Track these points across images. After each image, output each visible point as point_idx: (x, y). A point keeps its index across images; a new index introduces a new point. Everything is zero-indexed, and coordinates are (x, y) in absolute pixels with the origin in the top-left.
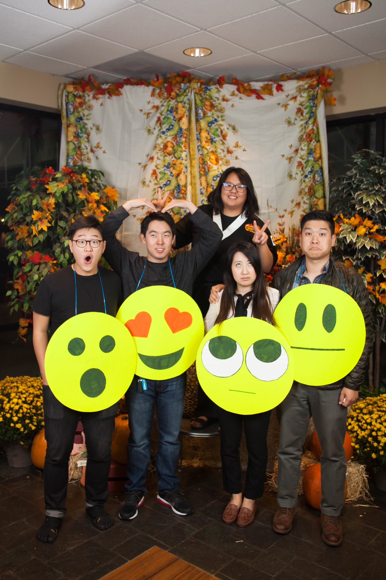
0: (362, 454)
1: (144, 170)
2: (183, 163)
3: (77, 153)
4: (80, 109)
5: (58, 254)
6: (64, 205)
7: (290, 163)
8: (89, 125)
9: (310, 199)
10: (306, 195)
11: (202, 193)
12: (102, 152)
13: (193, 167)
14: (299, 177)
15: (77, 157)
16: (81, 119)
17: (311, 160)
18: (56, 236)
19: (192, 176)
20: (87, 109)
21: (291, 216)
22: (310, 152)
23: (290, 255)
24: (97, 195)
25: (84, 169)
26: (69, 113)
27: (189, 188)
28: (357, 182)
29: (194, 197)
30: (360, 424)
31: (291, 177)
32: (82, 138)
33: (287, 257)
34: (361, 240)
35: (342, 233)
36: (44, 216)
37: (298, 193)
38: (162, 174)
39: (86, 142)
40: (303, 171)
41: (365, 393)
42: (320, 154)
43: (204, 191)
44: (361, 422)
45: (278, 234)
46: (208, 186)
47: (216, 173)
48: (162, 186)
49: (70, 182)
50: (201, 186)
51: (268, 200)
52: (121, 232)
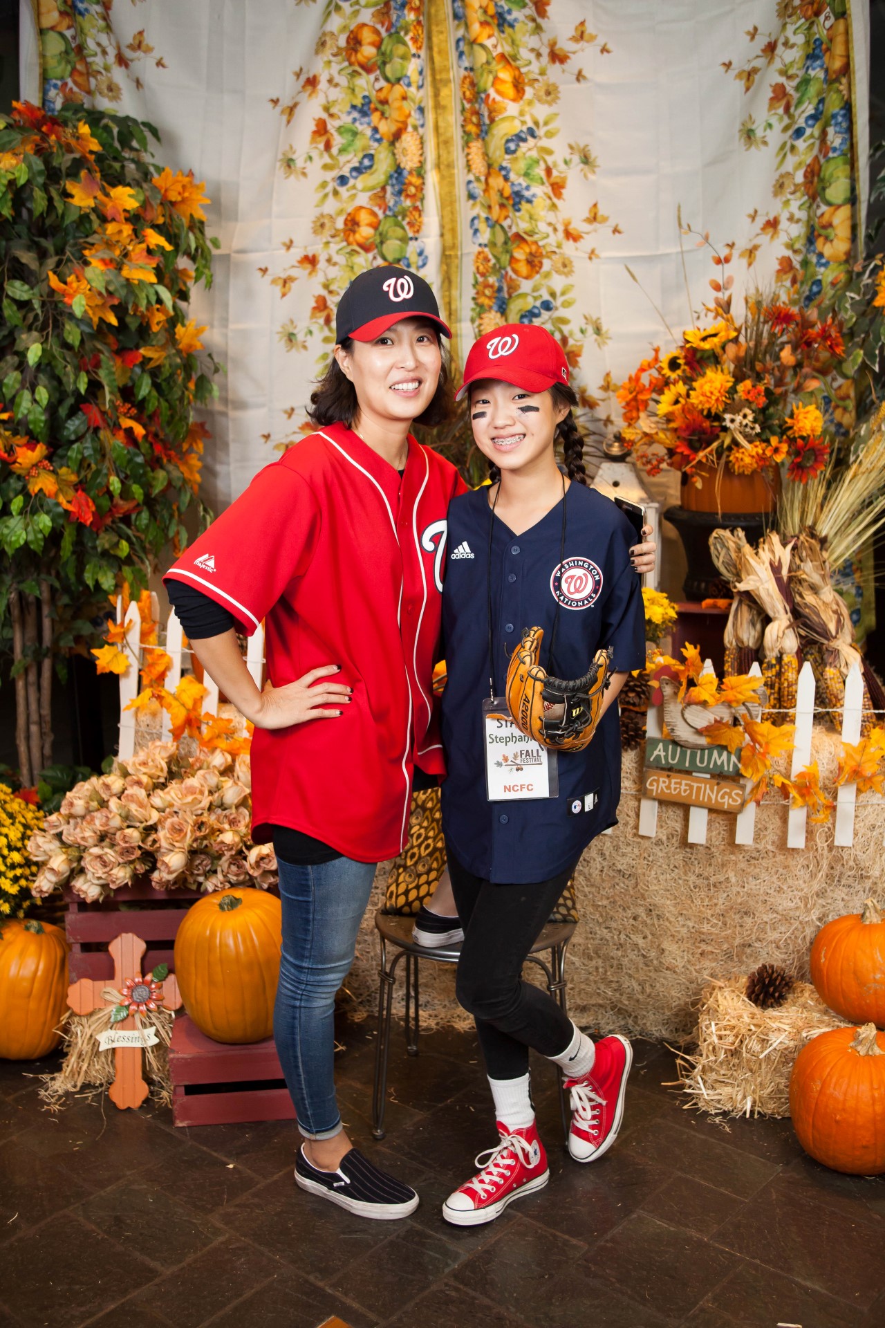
1: (289, 122)
2: (409, 94)
3: (74, 70)
5: (13, 392)
7: (748, 89)
9: (810, 207)
10: (798, 194)
11: (471, 196)
12: (154, 62)
13: (444, 108)
14: (776, 137)
15: (75, 82)
17: (816, 78)
19: (441, 139)
21: (750, 265)
22: (815, 52)
23: (748, 383)
24: (130, 196)
25: (95, 118)
27: (432, 178)
29: (449, 208)
31: (749, 137)
32: (87, 15)
33: (740, 387)
37: (772, 189)
38: (345, 135)
39: (100, 30)
40: (791, 116)
42: (844, 60)
43: (478, 189)
45: (711, 315)
46: (491, 170)
47: (516, 127)
48: (348, 175)
49: (39, 151)
50: (469, 171)
51: (679, 207)
52: (225, 322)
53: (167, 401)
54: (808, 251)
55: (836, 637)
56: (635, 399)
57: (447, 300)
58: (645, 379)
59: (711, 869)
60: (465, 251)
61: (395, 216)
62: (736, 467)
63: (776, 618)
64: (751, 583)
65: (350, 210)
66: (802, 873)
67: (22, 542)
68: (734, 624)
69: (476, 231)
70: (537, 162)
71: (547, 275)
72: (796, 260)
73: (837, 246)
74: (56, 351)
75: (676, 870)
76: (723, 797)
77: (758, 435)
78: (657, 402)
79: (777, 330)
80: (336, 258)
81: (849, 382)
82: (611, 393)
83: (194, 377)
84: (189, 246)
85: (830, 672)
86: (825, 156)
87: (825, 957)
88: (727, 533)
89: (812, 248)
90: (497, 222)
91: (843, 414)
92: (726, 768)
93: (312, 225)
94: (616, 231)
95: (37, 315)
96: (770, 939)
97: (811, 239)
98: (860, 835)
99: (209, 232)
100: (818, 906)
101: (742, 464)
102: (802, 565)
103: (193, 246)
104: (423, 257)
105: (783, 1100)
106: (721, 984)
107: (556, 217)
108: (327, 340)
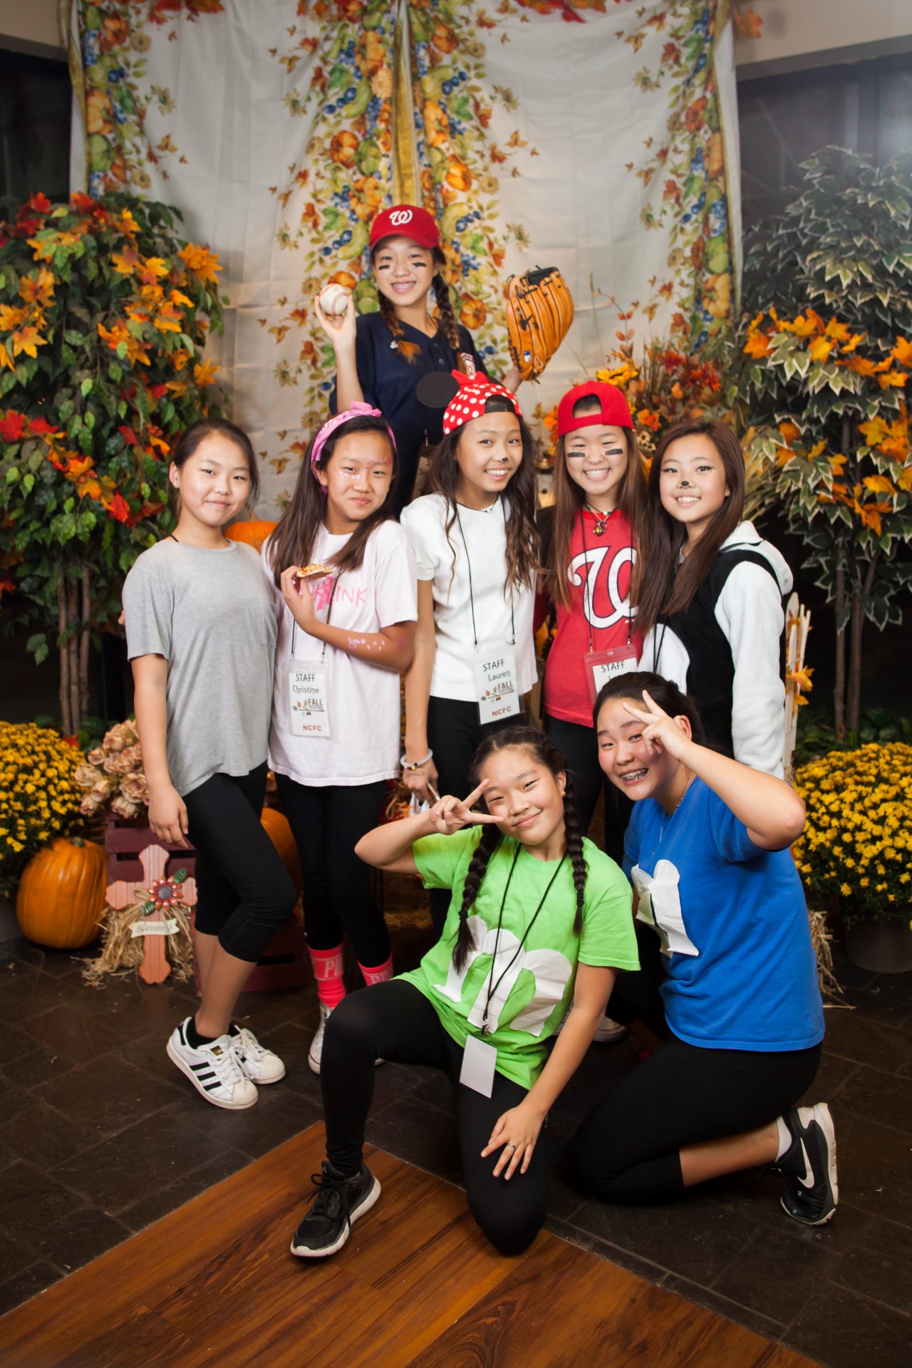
0: (818, 887)
1: (284, 205)
2: (380, 185)
4: (116, 48)
5: (68, 416)
6: (77, 291)
7: (646, 184)
8: (142, 90)
9: (697, 275)
10: (687, 265)
12: (178, 159)
13: (407, 195)
14: (669, 221)
15: (115, 174)
16: (120, 73)
17: (699, 177)
18: (61, 370)
20: (135, 48)
21: (651, 319)
22: (697, 157)
23: (646, 411)
24: (162, 265)
25: (132, 203)
26: (89, 58)
28: (810, 230)
30: (814, 815)
31: (649, 220)
32: (126, 124)
34: (818, 373)
35: (773, 355)
36: (27, 321)
37: (666, 261)
38: (329, 216)
39: (135, 135)
40: (680, 205)
41: (825, 744)
42: (721, 163)
44: (817, 811)
45: (618, 359)
47: (465, 211)
48: (331, 246)
49: (91, 231)
51: (591, 276)
52: (231, 362)
54: (697, 309)
65: (332, 274)
67: (72, 534)
70: (482, 238)
71: (490, 326)
72: (687, 316)
73: (719, 305)
74: (103, 384)
79: (669, 372)
82: (541, 420)
83: (208, 405)
84: (206, 303)
86: (708, 236)
89: (699, 307)
93: (301, 286)
95: (87, 359)
97: (698, 300)
99: (221, 292)
103: (210, 303)
107: (497, 280)
108: (313, 377)
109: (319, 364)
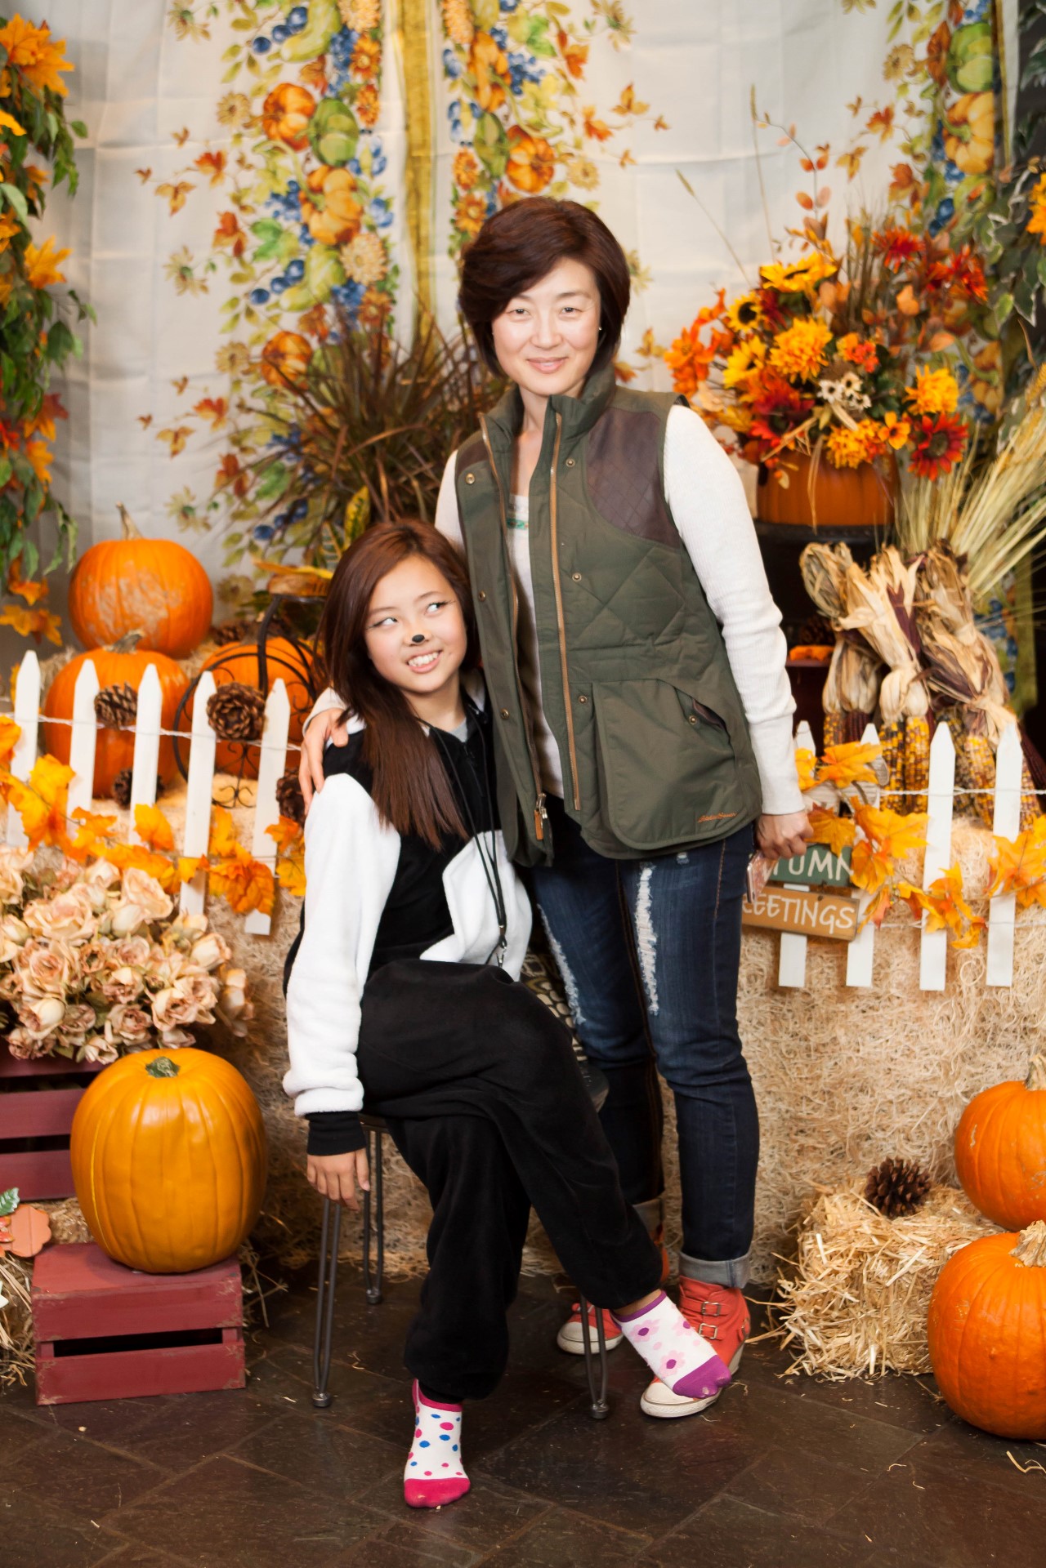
9: (936, 94)
10: (920, 76)
11: (450, 72)
21: (852, 175)
23: (852, 339)
27: (393, 44)
29: (417, 89)
33: (842, 344)
37: (882, 69)
43: (459, 61)
46: (480, 35)
48: (268, 36)
50: (447, 35)
51: (753, 89)
52: (86, 247)
53: (10, 356)
54: (935, 157)
55: (981, 693)
56: (690, 363)
57: (414, 222)
58: (705, 337)
59: (811, 1025)
60: (441, 150)
61: (339, 98)
62: (837, 456)
63: (896, 667)
64: (861, 617)
65: (272, 87)
66: (941, 1026)
68: (838, 679)
69: (456, 123)
70: (546, 24)
71: (561, 188)
72: (918, 169)
73: (974, 151)
75: (762, 1028)
76: (827, 918)
77: (868, 411)
78: (724, 368)
79: (892, 264)
80: (251, 158)
81: (994, 345)
82: (652, 359)
83: (47, 326)
84: (45, 132)
85: (973, 742)
86: (957, 22)
87: (976, 1139)
88: (824, 550)
89: (939, 153)
90: (487, 110)
91: (986, 392)
92: (830, 876)
93: (216, 109)
94: (659, 125)
96: (897, 1126)
97: (938, 140)
98: (1022, 969)
99: (70, 114)
100: (964, 1075)
101: (845, 452)
102: (932, 593)
103: (52, 133)
104: (378, 160)
105: (921, 1348)
106: (827, 1189)
107: (573, 103)
108: (237, 278)
109: (247, 255)
